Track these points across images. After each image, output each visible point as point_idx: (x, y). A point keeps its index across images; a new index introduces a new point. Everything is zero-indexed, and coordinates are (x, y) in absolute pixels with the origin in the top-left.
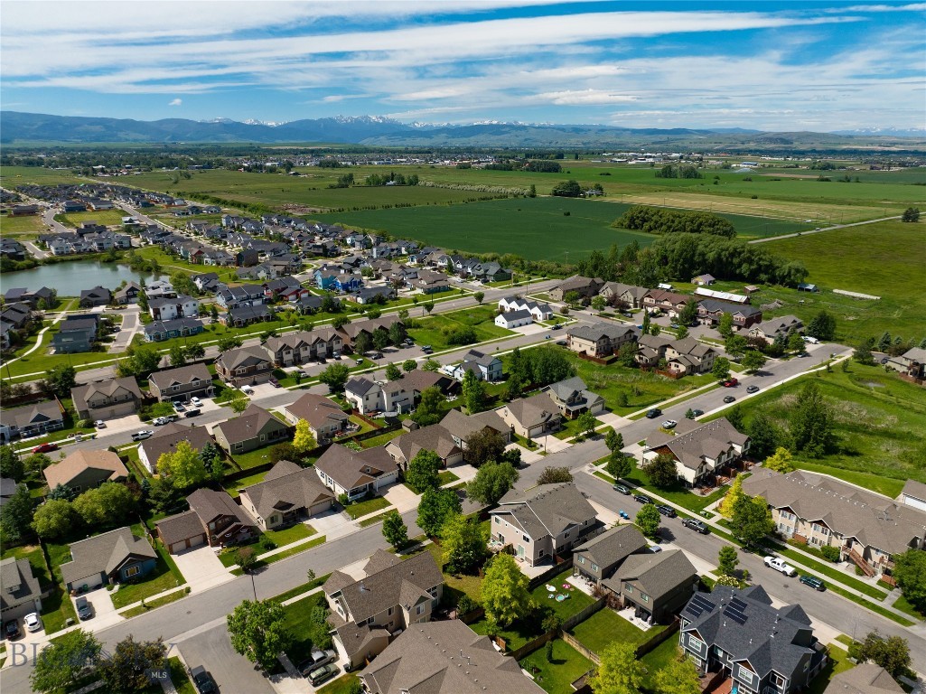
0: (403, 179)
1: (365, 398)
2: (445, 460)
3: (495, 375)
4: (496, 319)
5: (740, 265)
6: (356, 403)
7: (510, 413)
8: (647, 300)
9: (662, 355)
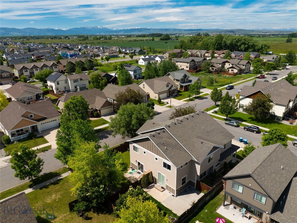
0: (106, 37)
1: (56, 83)
2: (100, 110)
3: (138, 76)
4: (139, 61)
5: (240, 46)
6: (52, 87)
7: (146, 86)
8: (207, 55)
9: (223, 67)
